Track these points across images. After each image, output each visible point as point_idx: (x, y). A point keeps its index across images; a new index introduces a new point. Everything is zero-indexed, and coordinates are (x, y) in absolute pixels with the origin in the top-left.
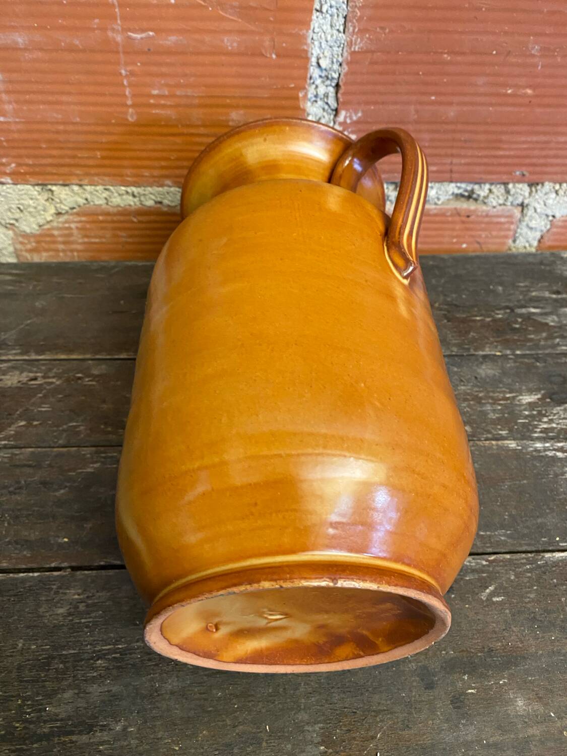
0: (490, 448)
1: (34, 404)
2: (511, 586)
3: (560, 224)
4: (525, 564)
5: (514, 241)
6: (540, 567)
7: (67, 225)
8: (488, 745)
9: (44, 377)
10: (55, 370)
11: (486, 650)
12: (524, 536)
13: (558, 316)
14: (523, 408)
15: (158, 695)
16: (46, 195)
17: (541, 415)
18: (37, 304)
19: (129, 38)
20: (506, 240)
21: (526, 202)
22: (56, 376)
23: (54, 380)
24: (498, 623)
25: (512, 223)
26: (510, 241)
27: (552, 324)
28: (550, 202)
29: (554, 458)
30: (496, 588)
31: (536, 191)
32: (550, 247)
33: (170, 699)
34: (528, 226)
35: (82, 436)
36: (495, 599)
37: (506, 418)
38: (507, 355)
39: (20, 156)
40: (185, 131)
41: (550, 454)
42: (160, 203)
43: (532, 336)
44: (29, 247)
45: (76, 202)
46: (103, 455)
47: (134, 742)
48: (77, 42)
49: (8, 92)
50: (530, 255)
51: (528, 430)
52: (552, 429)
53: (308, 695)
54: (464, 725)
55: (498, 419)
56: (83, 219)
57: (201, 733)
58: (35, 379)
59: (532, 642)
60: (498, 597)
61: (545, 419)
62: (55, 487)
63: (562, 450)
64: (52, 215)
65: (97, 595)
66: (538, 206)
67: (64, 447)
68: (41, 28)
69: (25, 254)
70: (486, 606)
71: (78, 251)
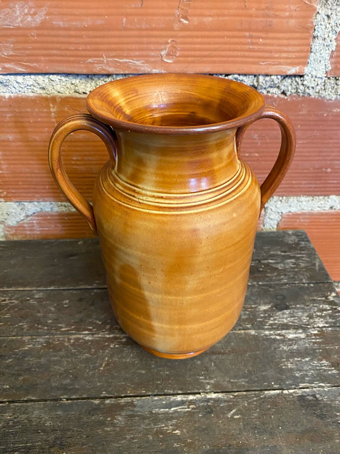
0: (241, 334)
1: (2, 314)
2: (245, 410)
3: (287, 217)
4: (254, 397)
5: (264, 226)
6: (261, 398)
7: (31, 221)
9: (9, 300)
10: (16, 296)
11: (227, 445)
12: (255, 382)
13: (284, 264)
14: (260, 312)
16: (21, 207)
17: (270, 316)
18: (12, 262)
20: (259, 225)
21: (266, 206)
22: (17, 299)
23: (14, 301)
24: (235, 430)
26: (262, 226)
27: (280, 268)
28: (278, 206)
29: (275, 340)
30: (236, 411)
31: (270, 200)
32: (283, 228)
34: (269, 218)
35: (25, 330)
36: (236, 417)
37: (251, 318)
38: (254, 285)
39: (8, 189)
40: (90, 175)
41: (273, 337)
43: (269, 275)
44: (12, 232)
45: (36, 210)
46: (34, 340)
48: (37, 138)
49: (4, 160)
50: (274, 233)
51: (262, 325)
52: (275, 324)
55: (247, 319)
56: (40, 218)
58: (5, 300)
59: (253, 440)
60: (237, 415)
61: (272, 319)
62: (6, 358)
63: (279, 335)
64: (24, 217)
65: (20, 416)
66: (272, 208)
67: (14, 336)
68: (20, 132)
69: (10, 236)
70: (230, 421)
71: (37, 235)
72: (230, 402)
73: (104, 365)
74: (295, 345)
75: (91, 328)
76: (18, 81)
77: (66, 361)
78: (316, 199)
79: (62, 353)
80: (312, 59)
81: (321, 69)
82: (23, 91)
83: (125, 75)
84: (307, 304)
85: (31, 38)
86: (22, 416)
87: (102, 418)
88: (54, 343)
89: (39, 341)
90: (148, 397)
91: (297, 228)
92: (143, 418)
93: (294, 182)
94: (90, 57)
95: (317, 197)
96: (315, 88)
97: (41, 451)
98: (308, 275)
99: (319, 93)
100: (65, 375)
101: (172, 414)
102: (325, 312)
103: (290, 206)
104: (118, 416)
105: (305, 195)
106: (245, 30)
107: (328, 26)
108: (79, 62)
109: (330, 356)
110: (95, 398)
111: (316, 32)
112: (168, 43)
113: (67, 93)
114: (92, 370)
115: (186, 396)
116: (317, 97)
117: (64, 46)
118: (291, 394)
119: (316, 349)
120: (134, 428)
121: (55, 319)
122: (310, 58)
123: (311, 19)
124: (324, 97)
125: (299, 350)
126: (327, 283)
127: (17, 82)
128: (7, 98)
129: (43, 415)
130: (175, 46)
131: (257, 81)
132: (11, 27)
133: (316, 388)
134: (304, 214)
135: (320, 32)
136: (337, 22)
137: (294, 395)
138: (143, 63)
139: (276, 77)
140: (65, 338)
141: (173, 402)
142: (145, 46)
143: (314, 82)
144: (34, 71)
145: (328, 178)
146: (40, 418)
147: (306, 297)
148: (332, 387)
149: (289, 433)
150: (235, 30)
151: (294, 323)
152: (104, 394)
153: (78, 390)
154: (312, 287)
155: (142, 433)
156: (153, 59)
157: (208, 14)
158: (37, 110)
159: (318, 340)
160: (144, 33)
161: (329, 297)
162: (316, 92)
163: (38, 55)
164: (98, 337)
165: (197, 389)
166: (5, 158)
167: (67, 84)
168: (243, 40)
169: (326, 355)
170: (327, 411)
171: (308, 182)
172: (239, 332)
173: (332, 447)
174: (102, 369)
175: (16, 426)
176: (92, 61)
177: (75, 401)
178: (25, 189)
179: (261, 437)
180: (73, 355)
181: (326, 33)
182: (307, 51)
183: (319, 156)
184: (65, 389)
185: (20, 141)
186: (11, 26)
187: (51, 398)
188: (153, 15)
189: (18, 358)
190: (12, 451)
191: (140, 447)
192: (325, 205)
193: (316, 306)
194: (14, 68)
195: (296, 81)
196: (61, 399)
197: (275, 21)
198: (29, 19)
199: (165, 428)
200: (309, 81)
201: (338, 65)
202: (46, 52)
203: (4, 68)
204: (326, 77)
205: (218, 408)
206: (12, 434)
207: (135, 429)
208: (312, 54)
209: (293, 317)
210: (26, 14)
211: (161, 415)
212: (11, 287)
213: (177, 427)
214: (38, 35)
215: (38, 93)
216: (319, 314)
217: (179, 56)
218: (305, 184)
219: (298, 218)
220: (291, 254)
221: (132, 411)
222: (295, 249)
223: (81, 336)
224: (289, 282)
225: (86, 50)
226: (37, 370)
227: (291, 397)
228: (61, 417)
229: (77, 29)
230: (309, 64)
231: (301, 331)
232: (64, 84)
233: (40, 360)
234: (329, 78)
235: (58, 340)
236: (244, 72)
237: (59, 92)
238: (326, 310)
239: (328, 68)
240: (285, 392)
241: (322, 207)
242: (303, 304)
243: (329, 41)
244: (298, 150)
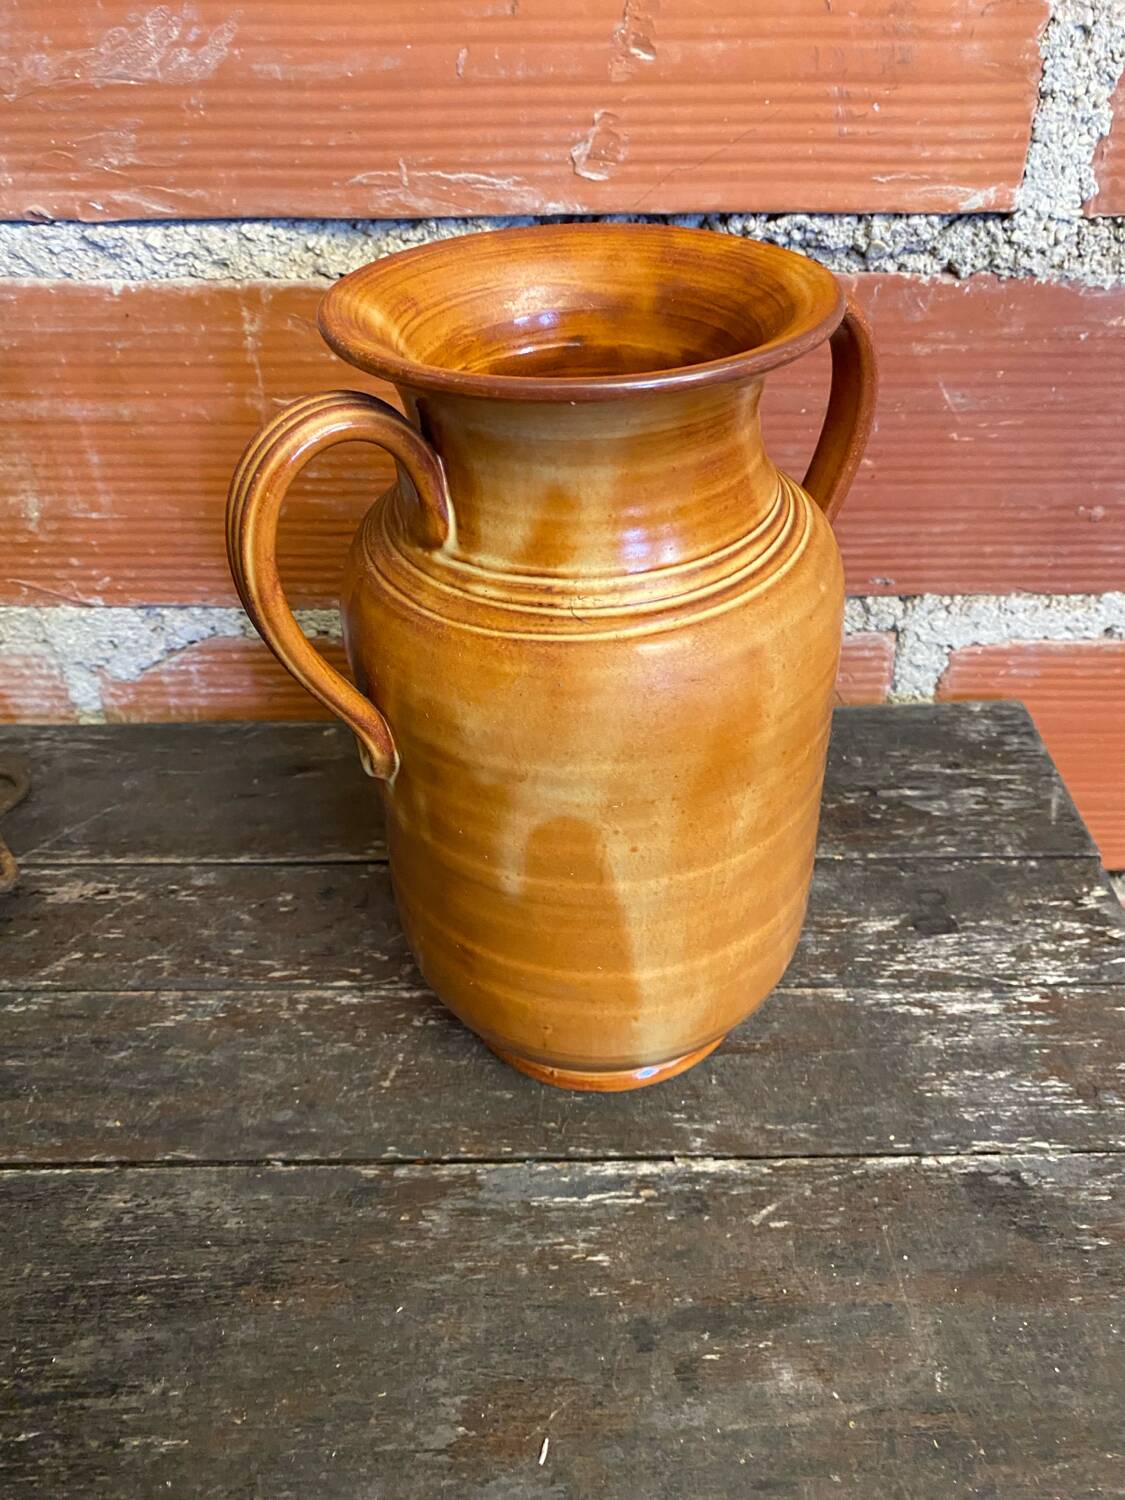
0: (803, 998)
1: (98, 928)
2: (804, 1206)
3: (964, 658)
4: (832, 1174)
5: (894, 688)
6: (855, 1178)
7: (183, 668)
8: (724, 1437)
9: (119, 890)
10: (138, 879)
11: (746, 1297)
12: (838, 1132)
13: (950, 801)
14: (866, 939)
15: (223, 1347)
16: (152, 624)
17: (894, 950)
18: (125, 784)
20: (880, 687)
21: (900, 625)
22: (140, 888)
23: (133, 894)
24: (770, 1258)
25: (884, 659)
26: (888, 688)
27: (937, 813)
28: (939, 624)
29: (907, 1018)
30: (777, 1209)
31: (914, 607)
32: (957, 697)
33: (238, 1353)
34: (911, 662)
35: (165, 974)
36: (772, 1225)
37: (836, 955)
38: (852, 860)
39: (117, 567)
41: (900, 1009)
42: (326, 633)
43: (900, 832)
44: (124, 701)
45: (197, 633)
46: (192, 1003)
47: (175, 1411)
48: (202, 412)
49: (106, 479)
50: (924, 708)
51: (870, 973)
52: (910, 973)
53: (451, 1354)
54: (690, 1405)
55: (824, 956)
56: (208, 658)
57: (280, 1401)
59: (822, 1287)
60: (780, 1220)
61: (901, 957)
62: (113, 1047)
63: (921, 1004)
64: (161, 653)
65: (153, 1203)
66: (920, 631)
67: (135, 990)
68: (155, 396)
69: (117, 711)
70: (759, 1234)
71: (200, 708)
72: (761, 1184)
73: (392, 1074)
74: (967, 1032)
75: (358, 971)
76: (148, 241)
77: (284, 1060)
78: (1059, 603)
79: (273, 1039)
80: (1037, 163)
81: (1064, 192)
82: (163, 272)
83: (465, 220)
84: (1015, 918)
85: (188, 114)
86: (158, 1201)
87: (384, 1214)
88: (249, 1010)
89: (206, 1006)
90: (519, 1165)
91: (999, 696)
92: (503, 1218)
93: (988, 549)
94: (359, 166)
95: (1062, 598)
96: (1048, 253)
97: (212, 1294)
98: (1024, 834)
99: (1061, 266)
100: (279, 1098)
101: (588, 1210)
102: (1067, 943)
103: (976, 625)
104: (431, 1212)
105: (1026, 591)
106: (829, 78)
107: (1085, 59)
108: (327, 184)
109: (1072, 1067)
110: (367, 1162)
111: (1048, 79)
112: (593, 123)
113: (293, 276)
114: (358, 1087)
115: (631, 1165)
116: (1055, 280)
117: (284, 137)
118: (945, 1169)
119: (1031, 1047)
120: (475, 1243)
121: (252, 945)
122: (1031, 161)
123: (1030, 41)
124: (1077, 279)
125: (979, 1049)
126: (1082, 857)
127: (148, 247)
128: (116, 293)
129: (217, 1201)
130: (614, 130)
132: (132, 82)
133: (1022, 1153)
134: (1020, 651)
135: (1059, 78)
136: (1113, 45)
137: (954, 1170)
138: (517, 183)
139: (924, 221)
140: (280, 997)
141: (592, 1178)
142: (524, 132)
143: (1045, 234)
144: (197, 214)
145: (1093, 537)
146: (209, 1209)
147: (1011, 898)
148: (1073, 1152)
149: (930, 1272)
150: (794, 78)
151: (969, 970)
152: (391, 1151)
153: (315, 1138)
154: (1032, 870)
155: (499, 1258)
156: (547, 172)
157: (712, 30)
158: (203, 328)
159: (1038, 1022)
160: (521, 93)
161: (1085, 900)
163: (208, 165)
164: (376, 998)
165: (664, 1146)
166: (110, 472)
167: (291, 248)
168: (822, 109)
169: (1061, 1063)
170: (1051, 1217)
171: (1034, 548)
172: (798, 992)
173: (1057, 1314)
174: (387, 1084)
175: (140, 1227)
176: (365, 181)
177: (309, 1168)
178: (165, 567)
179: (846, 1280)
180: (303, 1044)
181: (1078, 81)
182: (1022, 140)
183: (1067, 467)
184: (280, 1135)
185: (154, 424)
186: (129, 79)
187: (239, 1158)
188: (549, 37)
189: (145, 1048)
190: (132, 1292)
191: (491, 1294)
192: (1090, 624)
193: (1042, 925)
194: (139, 205)
195: (988, 233)
196: (268, 1162)
197: (920, 47)
198: (184, 57)
199: (566, 1247)
200: (1029, 231)
202: (231, 155)
203: (110, 204)
204: (1082, 218)
205: (724, 1200)
206: (131, 1247)
207: (478, 1247)
208: (1037, 146)
209: (967, 954)
210: (175, 44)
211: (556, 1213)
212: (122, 854)
213: (600, 1245)
214: (210, 106)
215: (207, 276)
216: (1047, 946)
217: (628, 162)
218: (1022, 556)
219: (1005, 665)
220: (974, 773)
221: (473, 1198)
222: (990, 757)
223: (329, 994)
224: (963, 854)
225: (349, 147)
226: (201, 1081)
227: (945, 1175)
228: (268, 1208)
229: (323, 86)
230: (1029, 179)
231: (988, 995)
232: (283, 249)
233: (209, 1057)
234: (1093, 222)
235: (261, 1004)
236: (824, 206)
237: (268, 274)
238: (1071, 936)
239: (1088, 191)
240: (929, 1161)
241: (1079, 630)
242: (1001, 916)
243: (1090, 106)
244: (997, 447)
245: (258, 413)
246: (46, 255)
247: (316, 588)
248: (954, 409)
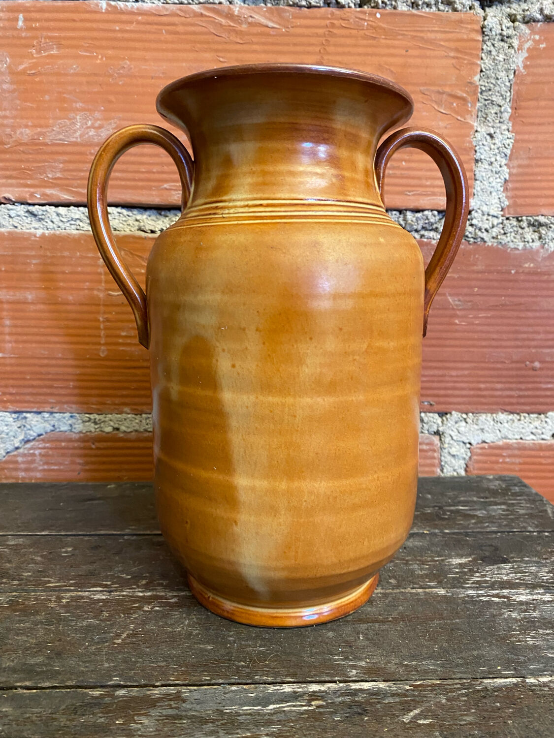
0: (418, 594)
2: (443, 710)
3: (479, 451)
4: (459, 689)
5: (442, 470)
6: (478, 691)
12: (457, 665)
13: (487, 511)
14: (453, 567)
16: (19, 424)
17: (472, 572)
19: (109, 295)
20: (434, 469)
21: (441, 429)
25: (434, 451)
26: (438, 470)
27: (481, 515)
28: (462, 429)
29: (489, 602)
30: (422, 712)
31: (447, 419)
34: (449, 453)
36: (421, 722)
37: (434, 574)
38: (435, 533)
41: (483, 599)
42: (118, 429)
43: (461, 522)
45: (44, 428)
48: (71, 298)
49: (11, 334)
51: (459, 582)
52: (486, 582)
55: (427, 575)
56: (48, 445)
60: (425, 718)
61: (477, 574)
63: (497, 596)
64: (21, 442)
66: (453, 434)
68: (46, 288)
70: (410, 728)
71: (36, 478)
72: (406, 696)
73: (124, 636)
74: (534, 611)
75: (109, 583)
76: (59, 213)
77: (45, 629)
78: (525, 418)
80: (479, 189)
81: (493, 203)
82: (63, 227)
84: (545, 556)
87: (102, 720)
88: (26, 602)
90: (215, 687)
92: (201, 721)
93: (482, 386)
94: (166, 181)
95: (526, 415)
96: (490, 231)
98: (536, 523)
99: (497, 238)
100: (36, 650)
101: (271, 714)
103: (482, 430)
104: (141, 718)
105: (506, 411)
107: (492, 146)
108: (150, 188)
110: (93, 687)
111: (478, 154)
113: (128, 230)
114: (97, 643)
115: (303, 686)
116: (495, 244)
118: (545, 684)
121: (39, 571)
122: (476, 188)
123: (468, 139)
124: (505, 244)
125: (545, 619)
127: (58, 215)
128: (38, 236)
131: (405, 220)
132: (66, 142)
134: (507, 447)
135: (483, 153)
136: (504, 142)
139: (430, 213)
140: (51, 596)
141: (273, 694)
143: (487, 222)
145: (537, 380)
147: (539, 548)
151: (524, 580)
152: (116, 680)
153: (57, 673)
154: (547, 536)
158: (78, 254)
162: (493, 238)
164: (119, 596)
165: (328, 674)
167: (128, 220)
171: (507, 386)
174: (120, 641)
176: (168, 187)
178: (33, 387)
180: (62, 620)
181: (491, 156)
183: (516, 339)
184: (30, 671)
185: (44, 303)
192: (544, 430)
194: (57, 195)
198: (92, 133)
200: (480, 220)
201: (517, 200)
203: (43, 194)
204: (503, 216)
205: (378, 706)
208: (477, 182)
209: (520, 573)
210: (89, 128)
211: (245, 716)
215: (84, 229)
218: (501, 390)
219: (502, 456)
220: (497, 500)
221: (177, 708)
222: (504, 494)
223: (87, 594)
224: (502, 530)
225: (163, 172)
227: (546, 689)
228: (8, 716)
230: (476, 196)
231: (541, 591)
232: (124, 219)
234: (508, 218)
239: (503, 203)
240: (531, 681)
241: (539, 434)
242: (536, 556)
243: (498, 166)
244: (479, 328)
245: (99, 299)
246: (6, 217)
247: (117, 401)
248: (455, 307)
